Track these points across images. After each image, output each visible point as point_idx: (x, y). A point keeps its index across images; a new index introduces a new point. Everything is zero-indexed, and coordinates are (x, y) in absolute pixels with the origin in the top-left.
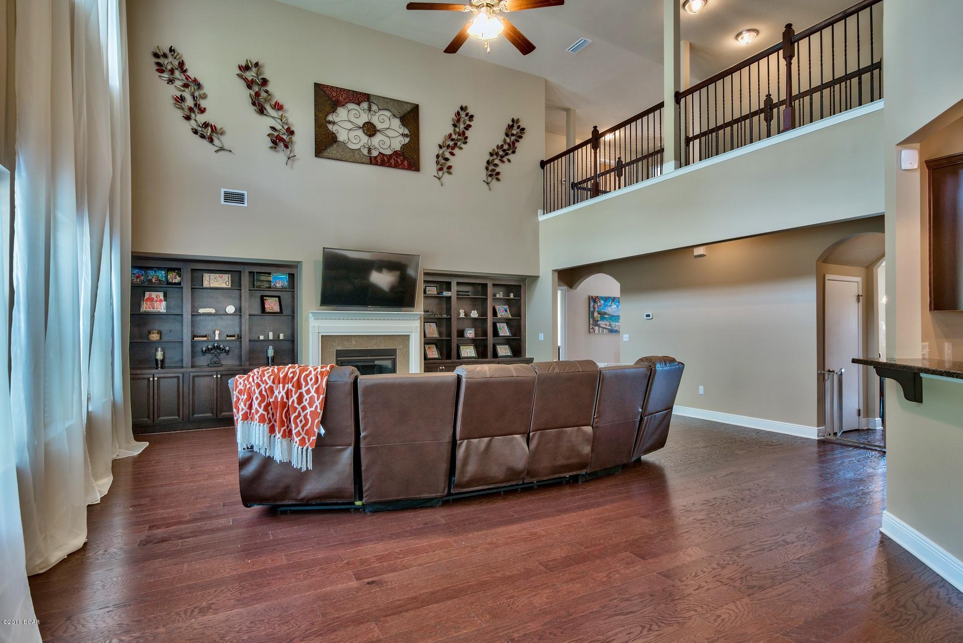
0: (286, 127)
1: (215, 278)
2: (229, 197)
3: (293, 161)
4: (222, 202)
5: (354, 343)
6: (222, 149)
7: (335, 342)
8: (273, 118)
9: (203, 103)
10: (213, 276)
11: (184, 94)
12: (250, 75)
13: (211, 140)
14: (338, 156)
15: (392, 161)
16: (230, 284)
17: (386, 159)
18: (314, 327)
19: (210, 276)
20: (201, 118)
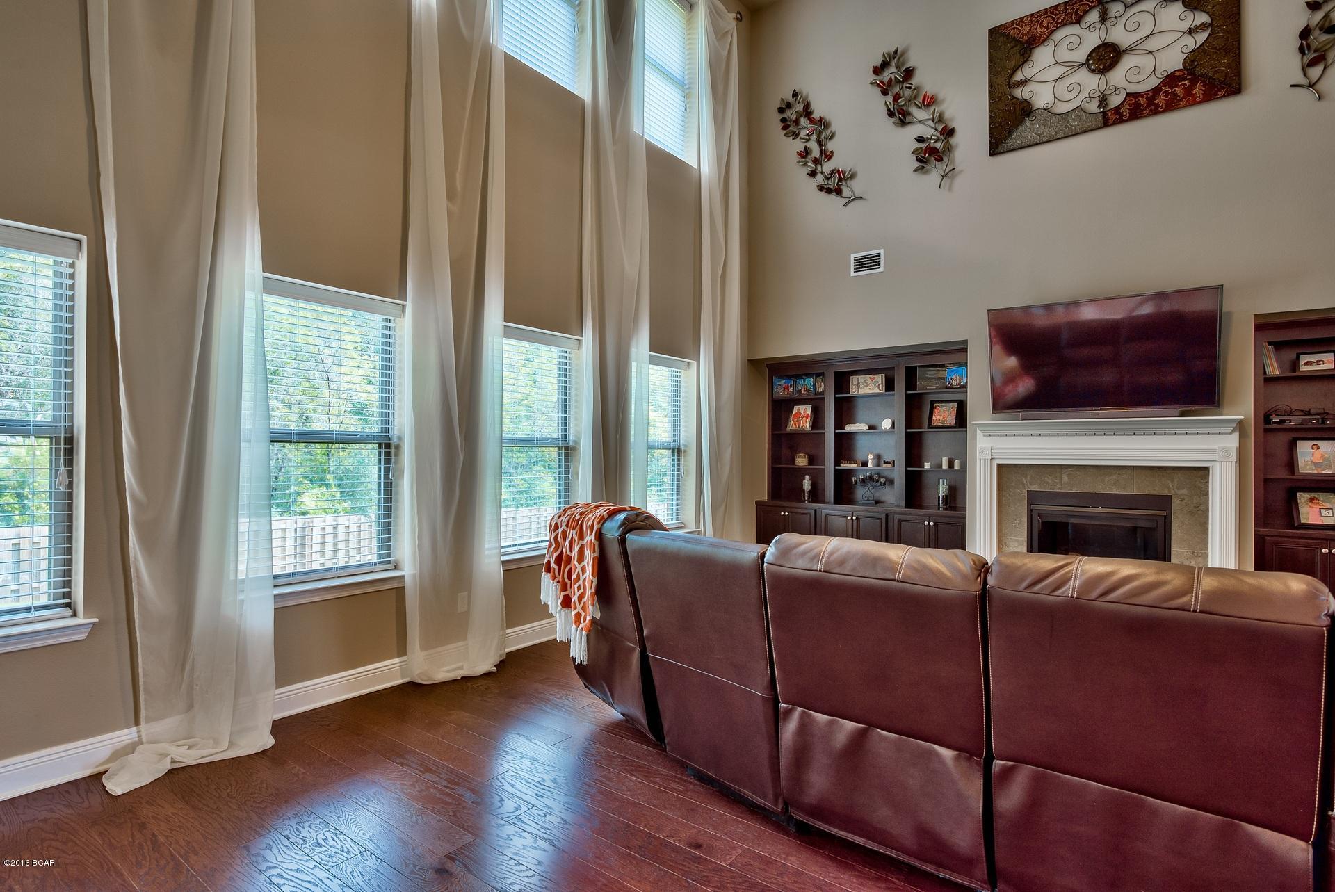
0: (940, 127)
1: (865, 381)
2: (862, 264)
3: (953, 178)
4: (853, 274)
5: (1065, 478)
6: (852, 200)
7: (1026, 477)
8: (921, 122)
9: (830, 146)
10: (862, 378)
11: (808, 145)
12: (890, 73)
13: (839, 192)
14: (1035, 137)
15: (1161, 100)
16: (884, 387)
17: (1142, 101)
18: (983, 449)
19: (858, 379)
20: (827, 167)
